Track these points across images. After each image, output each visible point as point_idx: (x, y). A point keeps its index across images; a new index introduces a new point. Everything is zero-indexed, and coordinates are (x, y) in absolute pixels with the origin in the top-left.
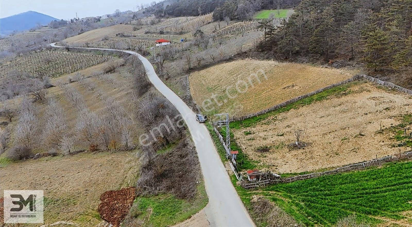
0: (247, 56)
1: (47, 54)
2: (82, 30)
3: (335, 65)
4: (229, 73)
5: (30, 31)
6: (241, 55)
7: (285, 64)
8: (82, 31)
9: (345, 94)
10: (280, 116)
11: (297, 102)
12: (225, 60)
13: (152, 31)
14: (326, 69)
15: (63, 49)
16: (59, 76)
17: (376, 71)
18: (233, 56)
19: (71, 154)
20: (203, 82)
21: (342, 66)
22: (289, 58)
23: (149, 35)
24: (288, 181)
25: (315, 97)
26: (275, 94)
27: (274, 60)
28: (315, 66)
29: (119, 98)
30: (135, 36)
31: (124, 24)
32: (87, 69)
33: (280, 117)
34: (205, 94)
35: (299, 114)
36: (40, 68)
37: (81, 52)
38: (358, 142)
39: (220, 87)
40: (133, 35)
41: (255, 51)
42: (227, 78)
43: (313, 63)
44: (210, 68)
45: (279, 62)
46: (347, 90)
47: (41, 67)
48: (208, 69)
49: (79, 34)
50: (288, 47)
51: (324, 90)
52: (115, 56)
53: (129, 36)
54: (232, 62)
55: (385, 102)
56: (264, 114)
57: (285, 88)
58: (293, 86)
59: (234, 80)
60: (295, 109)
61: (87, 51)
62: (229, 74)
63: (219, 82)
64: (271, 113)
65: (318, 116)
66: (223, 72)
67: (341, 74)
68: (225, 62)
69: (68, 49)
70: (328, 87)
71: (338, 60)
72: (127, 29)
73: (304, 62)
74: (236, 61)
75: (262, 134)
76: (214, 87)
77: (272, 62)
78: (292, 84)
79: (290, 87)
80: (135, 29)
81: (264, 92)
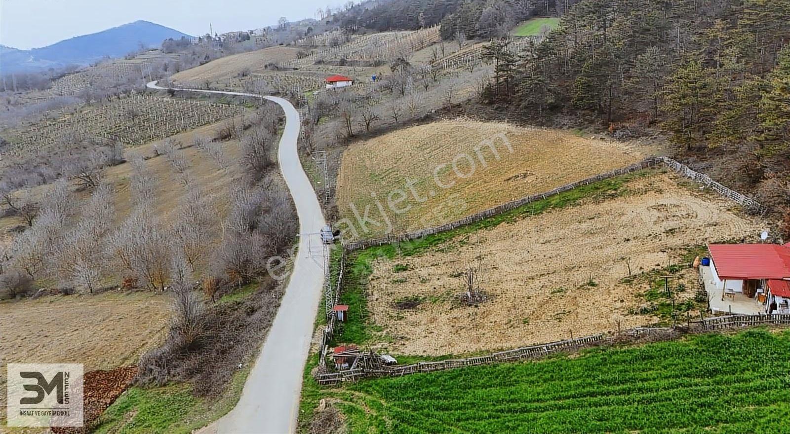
0: (460, 113)
1: (135, 102)
2: (207, 57)
3: (619, 133)
4: (418, 146)
5: (126, 59)
6: (449, 111)
7: (528, 130)
8: (208, 59)
9: (613, 196)
10: (475, 236)
11: (517, 208)
12: (418, 120)
13: (328, 59)
14: (601, 142)
15: (164, 93)
16: (145, 143)
17: (690, 148)
18: (433, 111)
19: (94, 292)
20: (368, 163)
21: (634, 136)
22: (538, 118)
23: (321, 66)
24: (399, 372)
25: (556, 200)
26: (487, 190)
27: (508, 122)
28: (581, 137)
29: (217, 190)
30: (297, 69)
31: (285, 45)
32: (196, 130)
33: (474, 238)
34: (362, 185)
35: (511, 234)
36: (118, 128)
37: (195, 98)
38: (578, 298)
39: (395, 173)
40: (293, 66)
41: (477, 103)
42: (412, 155)
43: (581, 130)
44: (387, 135)
45: (517, 126)
46: (622, 188)
47: (119, 126)
48: (383, 137)
49: (202, 64)
50: (533, 97)
51: (577, 186)
52: (249, 107)
53: (285, 69)
54: (429, 125)
55: (677, 216)
56: (450, 230)
57: (508, 180)
58: (525, 176)
59: (423, 159)
60: (508, 223)
61: (204, 96)
62: (418, 148)
63: (395, 163)
64: (463, 229)
65: (541, 241)
66: (408, 143)
67: (625, 153)
68: (417, 124)
69: (172, 93)
70: (587, 180)
71: (628, 125)
72: (286, 56)
73: (565, 127)
74: (437, 123)
75: (424, 273)
76: (384, 173)
77: (504, 127)
78: (524, 172)
79: (519, 178)
80: (300, 55)
81: (469, 186)
